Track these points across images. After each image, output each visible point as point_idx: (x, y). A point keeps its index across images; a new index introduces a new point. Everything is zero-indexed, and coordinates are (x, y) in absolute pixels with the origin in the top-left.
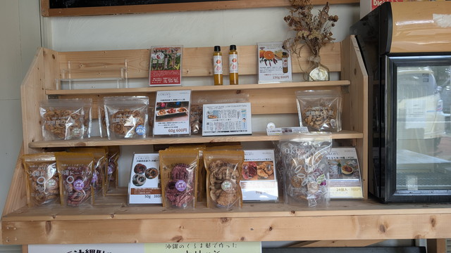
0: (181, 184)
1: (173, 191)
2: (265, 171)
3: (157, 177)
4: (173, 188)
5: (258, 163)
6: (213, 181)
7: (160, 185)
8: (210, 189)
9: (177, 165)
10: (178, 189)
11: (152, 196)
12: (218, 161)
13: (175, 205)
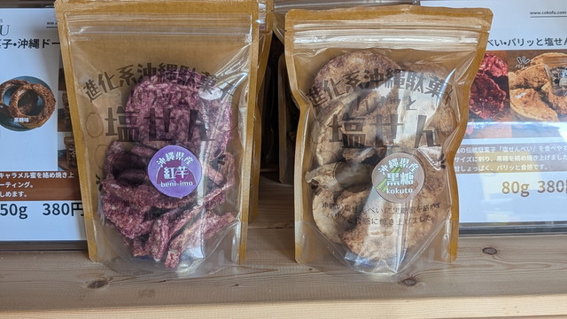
0: (175, 164)
1: (135, 195)
2: (544, 98)
3: (52, 122)
4: (135, 183)
5: (513, 58)
6: (326, 149)
7: (67, 158)
8: (314, 188)
9: (148, 72)
10: (162, 187)
11: (35, 207)
12: (354, 60)
13: (148, 258)
